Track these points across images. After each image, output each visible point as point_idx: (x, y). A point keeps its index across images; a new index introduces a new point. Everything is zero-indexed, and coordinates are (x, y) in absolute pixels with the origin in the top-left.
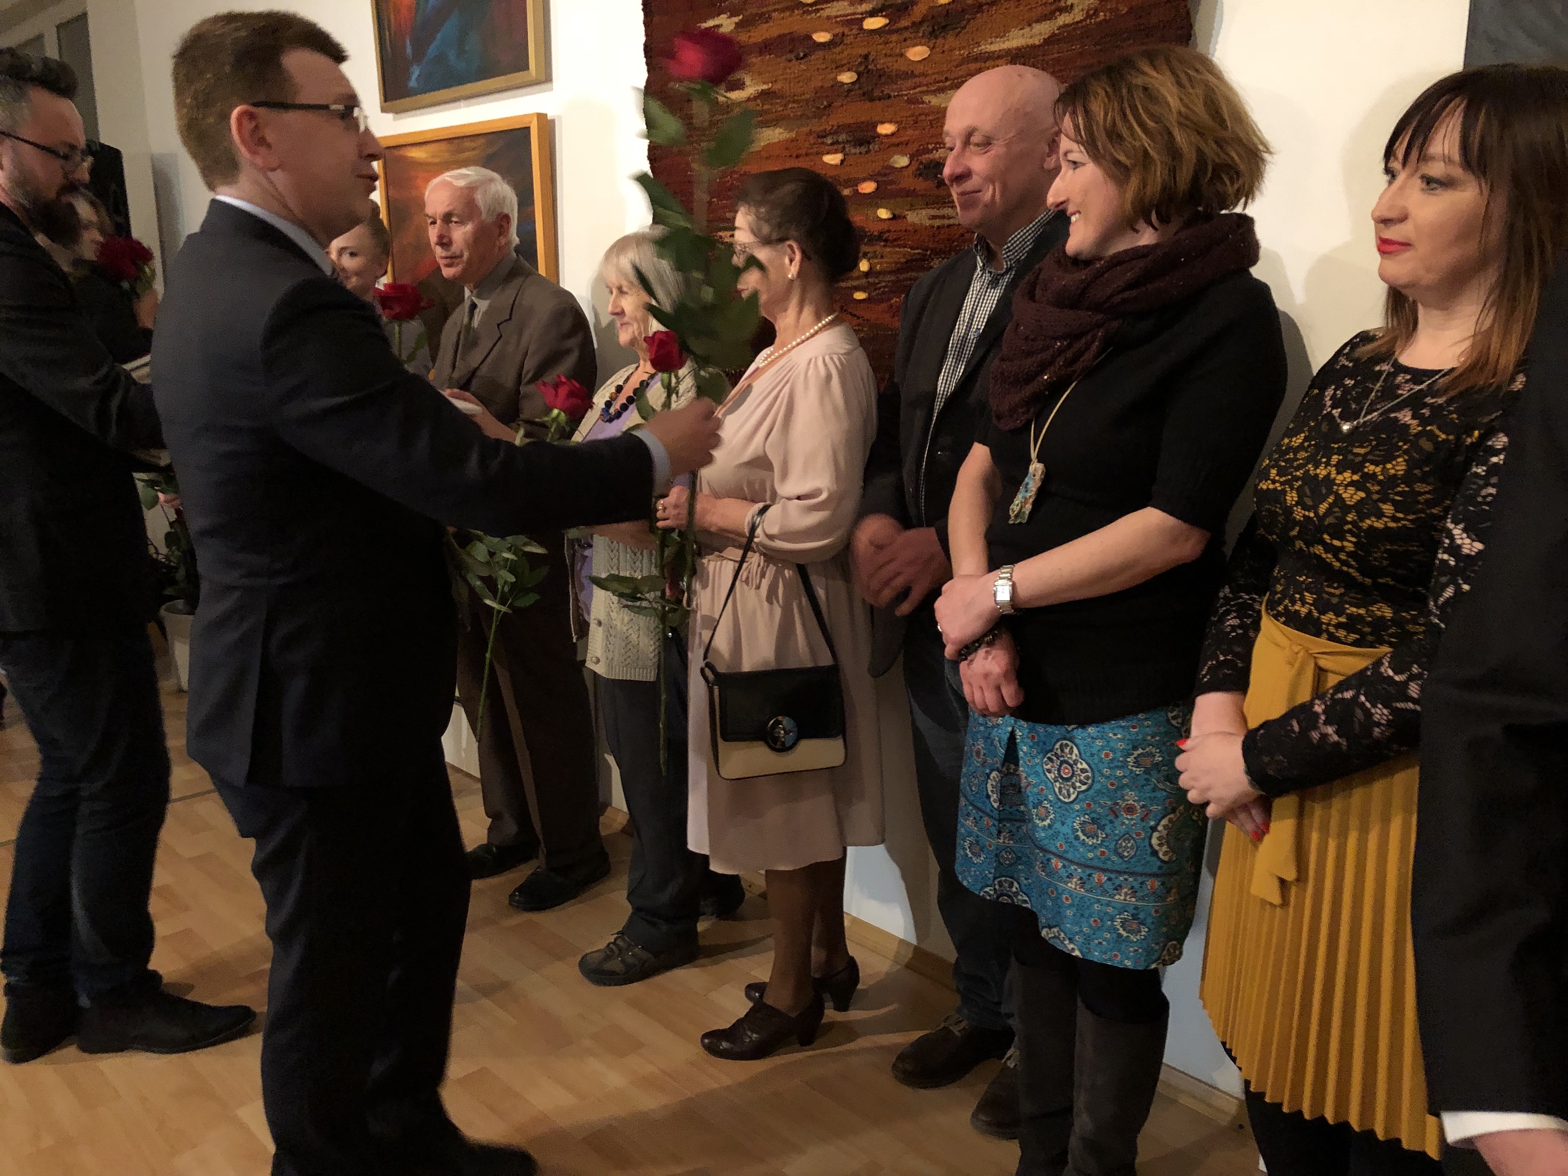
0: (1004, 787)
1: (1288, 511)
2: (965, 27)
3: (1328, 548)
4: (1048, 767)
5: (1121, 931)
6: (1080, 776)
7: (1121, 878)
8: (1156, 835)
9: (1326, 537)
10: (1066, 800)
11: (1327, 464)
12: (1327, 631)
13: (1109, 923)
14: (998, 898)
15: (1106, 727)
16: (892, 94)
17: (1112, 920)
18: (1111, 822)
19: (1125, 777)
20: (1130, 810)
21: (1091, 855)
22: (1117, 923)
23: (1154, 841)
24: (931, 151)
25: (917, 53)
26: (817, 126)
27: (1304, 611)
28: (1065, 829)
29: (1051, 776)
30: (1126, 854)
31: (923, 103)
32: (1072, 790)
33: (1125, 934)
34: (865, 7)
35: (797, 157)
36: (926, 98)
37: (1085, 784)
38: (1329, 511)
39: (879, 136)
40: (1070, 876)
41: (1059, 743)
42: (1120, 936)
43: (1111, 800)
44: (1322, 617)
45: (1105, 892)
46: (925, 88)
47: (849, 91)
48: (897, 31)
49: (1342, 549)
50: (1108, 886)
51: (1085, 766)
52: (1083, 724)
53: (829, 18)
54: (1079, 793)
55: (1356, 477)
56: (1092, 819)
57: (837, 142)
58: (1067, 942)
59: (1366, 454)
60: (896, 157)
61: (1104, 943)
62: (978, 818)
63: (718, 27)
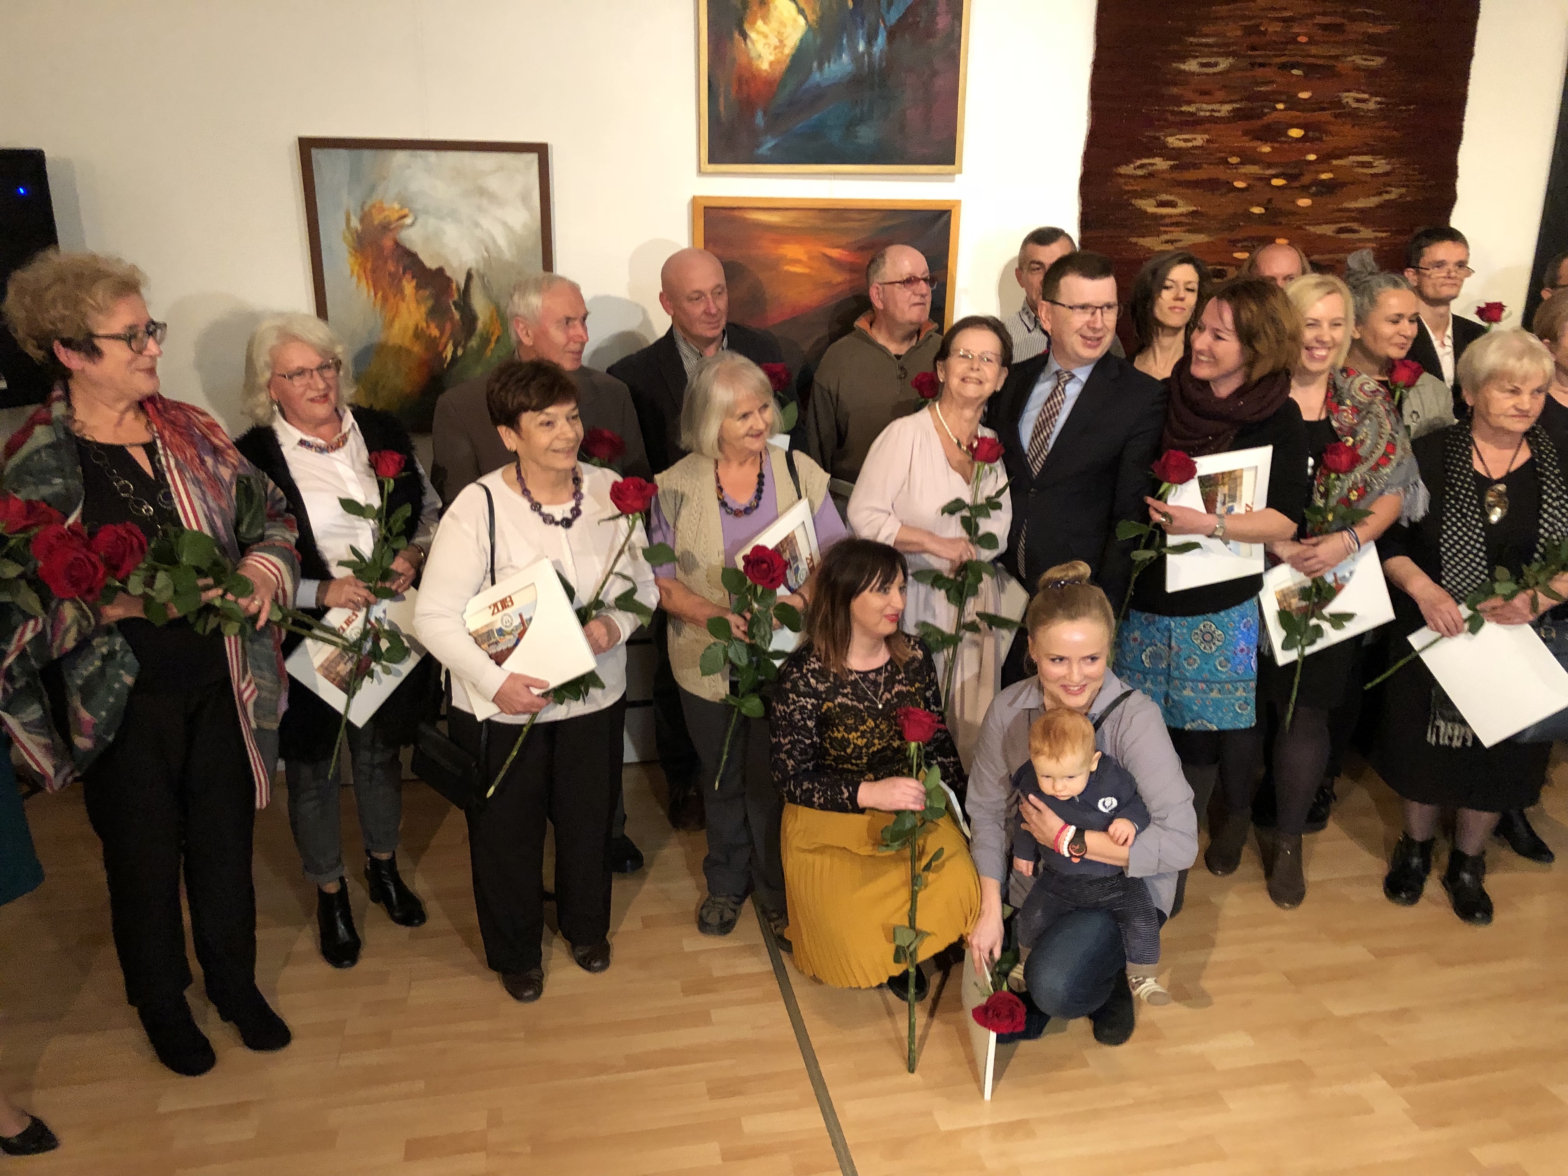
16: (1286, 223)
25: (1304, 202)
34: (1273, 172)
36: (1307, 227)
46: (1307, 222)
47: (1259, 218)
48: (1291, 188)
53: (1245, 174)
63: (1153, 164)
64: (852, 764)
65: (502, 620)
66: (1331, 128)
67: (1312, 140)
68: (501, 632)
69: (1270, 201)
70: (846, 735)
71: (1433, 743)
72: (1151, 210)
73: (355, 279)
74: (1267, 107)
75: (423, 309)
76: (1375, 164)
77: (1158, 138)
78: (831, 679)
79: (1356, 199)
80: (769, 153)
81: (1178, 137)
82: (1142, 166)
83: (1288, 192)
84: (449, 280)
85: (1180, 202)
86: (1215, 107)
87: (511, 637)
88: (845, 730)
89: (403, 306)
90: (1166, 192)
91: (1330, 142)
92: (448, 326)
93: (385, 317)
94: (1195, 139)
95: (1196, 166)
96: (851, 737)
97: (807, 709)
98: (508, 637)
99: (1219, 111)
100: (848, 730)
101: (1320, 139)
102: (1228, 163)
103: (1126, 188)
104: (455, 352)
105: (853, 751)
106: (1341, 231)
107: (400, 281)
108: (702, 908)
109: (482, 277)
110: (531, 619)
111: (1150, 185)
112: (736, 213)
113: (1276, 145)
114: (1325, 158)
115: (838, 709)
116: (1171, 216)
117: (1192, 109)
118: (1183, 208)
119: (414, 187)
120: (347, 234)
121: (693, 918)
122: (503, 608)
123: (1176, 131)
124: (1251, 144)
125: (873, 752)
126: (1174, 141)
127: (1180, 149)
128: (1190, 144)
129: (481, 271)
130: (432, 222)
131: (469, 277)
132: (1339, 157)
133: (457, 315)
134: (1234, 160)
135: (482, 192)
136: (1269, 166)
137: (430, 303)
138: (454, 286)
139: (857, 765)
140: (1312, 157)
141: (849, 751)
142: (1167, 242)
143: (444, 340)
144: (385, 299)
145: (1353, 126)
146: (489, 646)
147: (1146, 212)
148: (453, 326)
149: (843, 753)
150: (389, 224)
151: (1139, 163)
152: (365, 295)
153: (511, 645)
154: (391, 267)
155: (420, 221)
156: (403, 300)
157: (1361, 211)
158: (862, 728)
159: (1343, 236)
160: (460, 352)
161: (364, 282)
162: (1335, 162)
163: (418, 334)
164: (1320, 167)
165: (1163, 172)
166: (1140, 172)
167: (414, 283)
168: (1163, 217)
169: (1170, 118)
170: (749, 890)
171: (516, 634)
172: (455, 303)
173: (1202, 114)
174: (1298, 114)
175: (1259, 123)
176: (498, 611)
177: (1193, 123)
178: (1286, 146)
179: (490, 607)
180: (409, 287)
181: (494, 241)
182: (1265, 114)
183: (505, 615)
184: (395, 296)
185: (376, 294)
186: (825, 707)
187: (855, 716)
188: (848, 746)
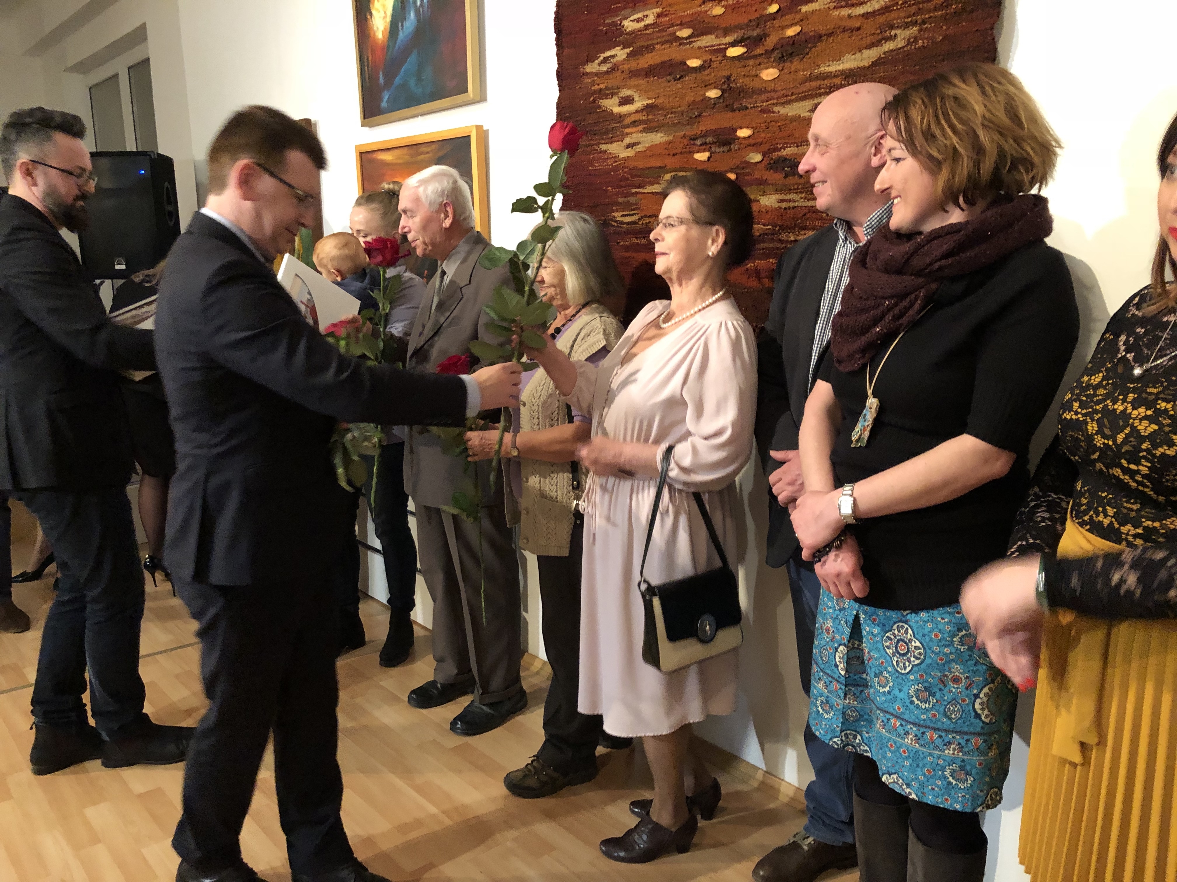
0: (850, 659)
1: (1090, 438)
2: (807, 54)
3: (1126, 471)
4: (888, 644)
5: (951, 779)
6: (914, 652)
7: (950, 736)
8: (978, 701)
9: (1124, 462)
10: (903, 672)
11: (1124, 401)
12: (1126, 540)
13: (940, 772)
14: (844, 746)
15: (935, 613)
16: (749, 106)
17: (943, 770)
18: (940, 690)
19: (951, 653)
20: (956, 680)
21: (924, 717)
22: (947, 773)
23: (977, 706)
24: (780, 150)
25: (769, 74)
26: (689, 131)
27: (1106, 522)
28: (902, 695)
29: (890, 651)
30: (953, 716)
31: (773, 112)
32: (907, 664)
33: (954, 782)
34: (729, 39)
35: (674, 155)
36: (776, 109)
37: (917, 658)
38: (1125, 441)
39: (739, 138)
40: (907, 733)
41: (896, 625)
42: (950, 783)
43: (940, 672)
44: (1122, 528)
45: (936, 747)
46: (775, 101)
47: (715, 104)
48: (755, 57)
49: (1138, 472)
50: (939, 742)
51: (918, 644)
52: (916, 610)
53: (700, 48)
54: (913, 666)
55: (1149, 413)
56: (925, 687)
57: (706, 143)
58: (904, 787)
59: (1158, 393)
60: (751, 155)
61: (936, 789)
62: (828, 683)
63: (613, 56)
69: (727, 79)
72: (617, 110)
77: (617, 24)
79: (840, 58)
80: (386, 105)
81: (632, 18)
82: (605, 60)
83: (751, 62)
85: (636, 96)
90: (626, 86)
94: (646, 16)
95: (649, 49)
102: (678, 38)
103: (593, 88)
111: (612, 81)
113: (731, 2)
114: (790, 6)
116: (630, 114)
118: (639, 103)
123: (628, 11)
124: (703, 7)
126: (629, 24)
127: (634, 32)
128: (642, 24)
134: (687, 33)
140: (774, 8)
147: (611, 114)
151: (602, 57)
157: (849, 74)
162: (805, 8)
164: (787, 19)
165: (622, 62)
166: (604, 68)
168: (625, 116)
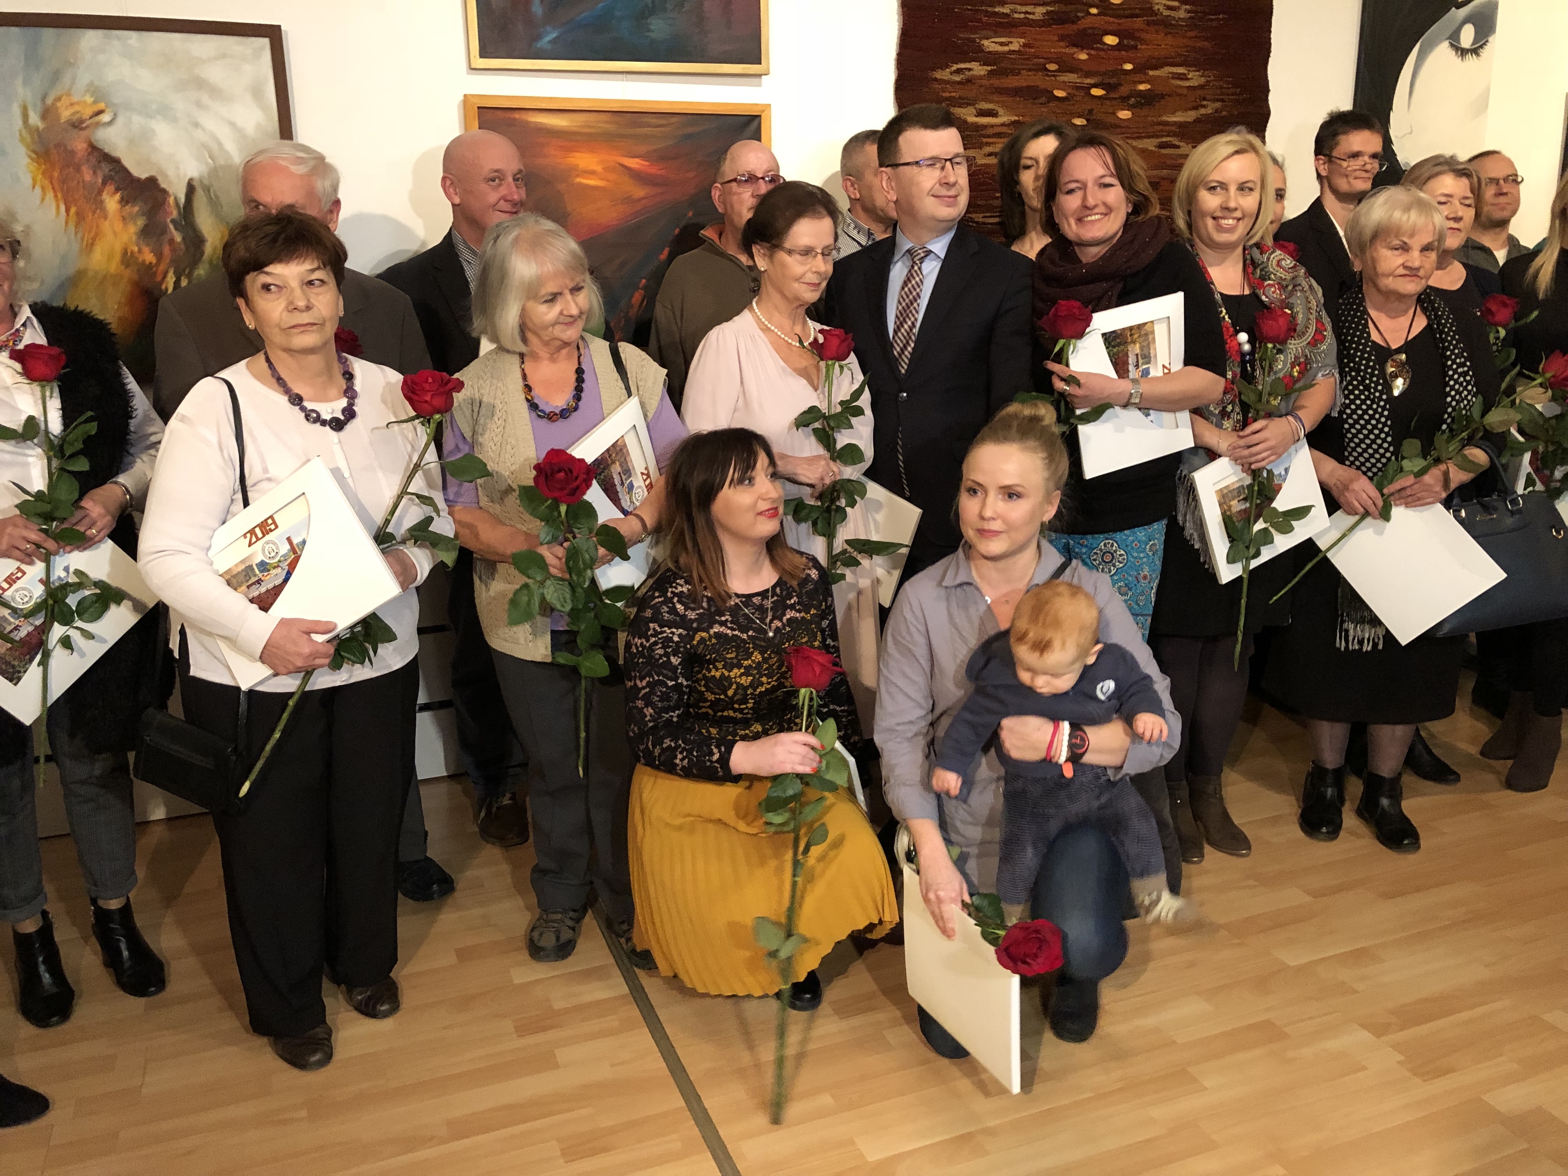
2: (1154, 105)
25: (1124, 114)
34: (1092, 81)
48: (1110, 99)
53: (1064, 82)
63: (970, 70)
64: (735, 711)
65: (263, 550)
66: (1144, 35)
67: (1128, 48)
68: (264, 566)
69: (1090, 112)
70: (726, 673)
71: (1343, 649)
72: (973, 119)
73: (38, 190)
74: (1081, 11)
75: (133, 229)
76: (1190, 76)
77: (973, 41)
78: (705, 605)
79: (1173, 113)
80: (549, 47)
81: (993, 40)
82: (958, 71)
83: (1108, 102)
84: (164, 192)
85: (1001, 111)
86: (1029, 9)
87: (279, 570)
88: (724, 667)
89: (106, 226)
90: (986, 100)
91: (1145, 51)
92: (166, 250)
93: (82, 239)
94: (1011, 43)
95: (1014, 72)
96: (732, 674)
97: (673, 642)
98: (273, 572)
99: (1033, 14)
100: (729, 667)
101: (1135, 47)
102: (1046, 69)
103: (944, 94)
104: (177, 283)
105: (735, 693)
106: (1162, 146)
107: (100, 192)
108: (532, 930)
109: (207, 189)
110: (304, 542)
111: (968, 92)
112: (517, 115)
113: (1093, 52)
114: (1141, 69)
115: (714, 641)
116: (992, 126)
117: (1006, 10)
118: (1004, 118)
119: (111, 76)
120: (24, 132)
121: (522, 944)
122: (264, 536)
123: (990, 33)
124: (1067, 50)
125: (760, 692)
126: (990, 45)
127: (996, 53)
128: (1006, 48)
129: (206, 182)
130: (137, 120)
131: (191, 189)
132: (1155, 68)
133: (178, 238)
134: (1052, 67)
135: (201, 84)
136: (1088, 74)
137: (141, 222)
138: (171, 200)
139: (741, 711)
140: (1129, 67)
141: (730, 693)
142: (990, 154)
143: (162, 268)
144: (80, 217)
145: (1166, 35)
146: (248, 587)
147: (965, 122)
148: (173, 250)
149: (722, 697)
150: (82, 121)
151: (955, 67)
152: (54, 210)
153: (279, 581)
154: (87, 175)
155: (120, 120)
156: (106, 218)
157: (1181, 125)
158: (746, 663)
159: (1164, 151)
160: (184, 283)
161: (50, 195)
162: (1151, 73)
163: (127, 259)
164: (1138, 77)
165: (981, 78)
166: (957, 78)
167: (118, 196)
168: (985, 127)
169: (985, 19)
170: (588, 903)
171: (285, 565)
172: (173, 221)
173: (1016, 16)
174: (1111, 19)
175: (1075, 27)
176: (258, 539)
177: (1007, 26)
178: (1102, 53)
179: (245, 536)
180: (112, 202)
181: (220, 145)
182: (1079, 19)
183: (267, 543)
184: (94, 213)
185: (67, 211)
186: (697, 638)
187: (738, 647)
188: (730, 687)
